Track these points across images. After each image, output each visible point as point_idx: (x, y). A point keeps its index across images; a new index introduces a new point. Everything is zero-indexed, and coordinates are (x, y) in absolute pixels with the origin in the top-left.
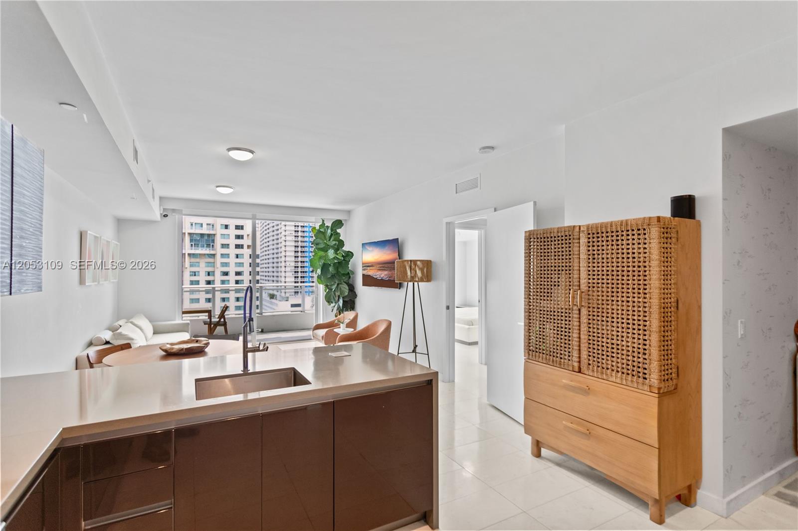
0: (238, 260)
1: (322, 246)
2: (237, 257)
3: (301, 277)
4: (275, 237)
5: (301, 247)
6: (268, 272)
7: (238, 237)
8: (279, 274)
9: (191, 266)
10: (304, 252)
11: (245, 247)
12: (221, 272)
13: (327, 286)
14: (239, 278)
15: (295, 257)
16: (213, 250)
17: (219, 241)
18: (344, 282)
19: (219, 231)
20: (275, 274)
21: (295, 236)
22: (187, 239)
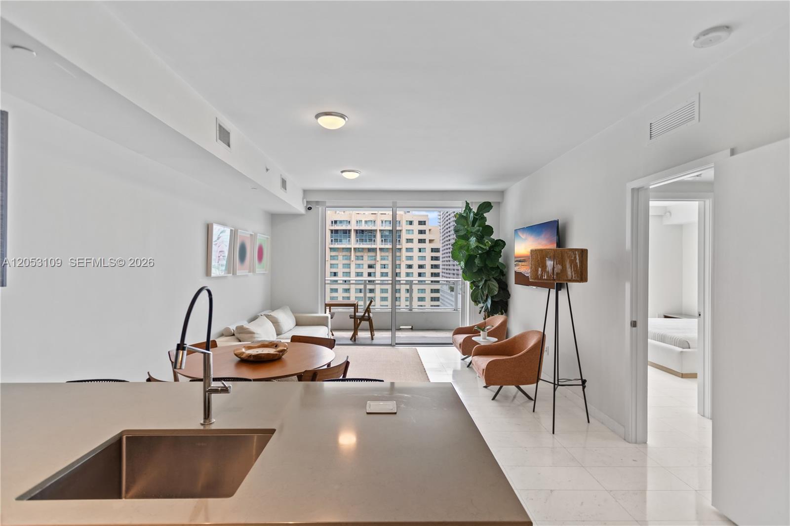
0: (421, 254)
1: (462, 233)
2: (420, 251)
7: (421, 232)
9: (381, 259)
11: (427, 241)
12: (406, 265)
13: (473, 283)
14: (421, 271)
16: (399, 245)
17: (404, 236)
18: (493, 278)
19: (405, 227)
22: (378, 235)
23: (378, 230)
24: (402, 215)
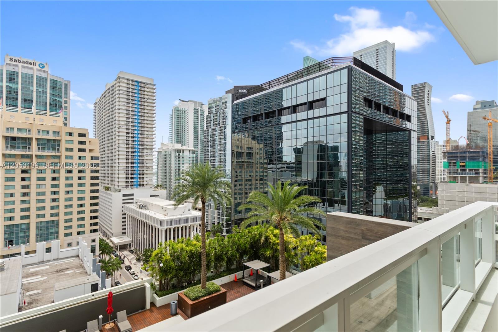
0: (81, 161)
2: (80, 159)
3: (131, 174)
4: (110, 144)
5: (131, 152)
6: (104, 170)
7: (81, 143)
8: (113, 172)
10: (133, 156)
11: (87, 151)
12: (66, 170)
14: (81, 175)
15: (127, 159)
16: (58, 152)
17: (64, 145)
19: (64, 138)
20: (110, 172)
21: (127, 144)
22: (34, 143)
23: (34, 139)
24: (62, 127)
